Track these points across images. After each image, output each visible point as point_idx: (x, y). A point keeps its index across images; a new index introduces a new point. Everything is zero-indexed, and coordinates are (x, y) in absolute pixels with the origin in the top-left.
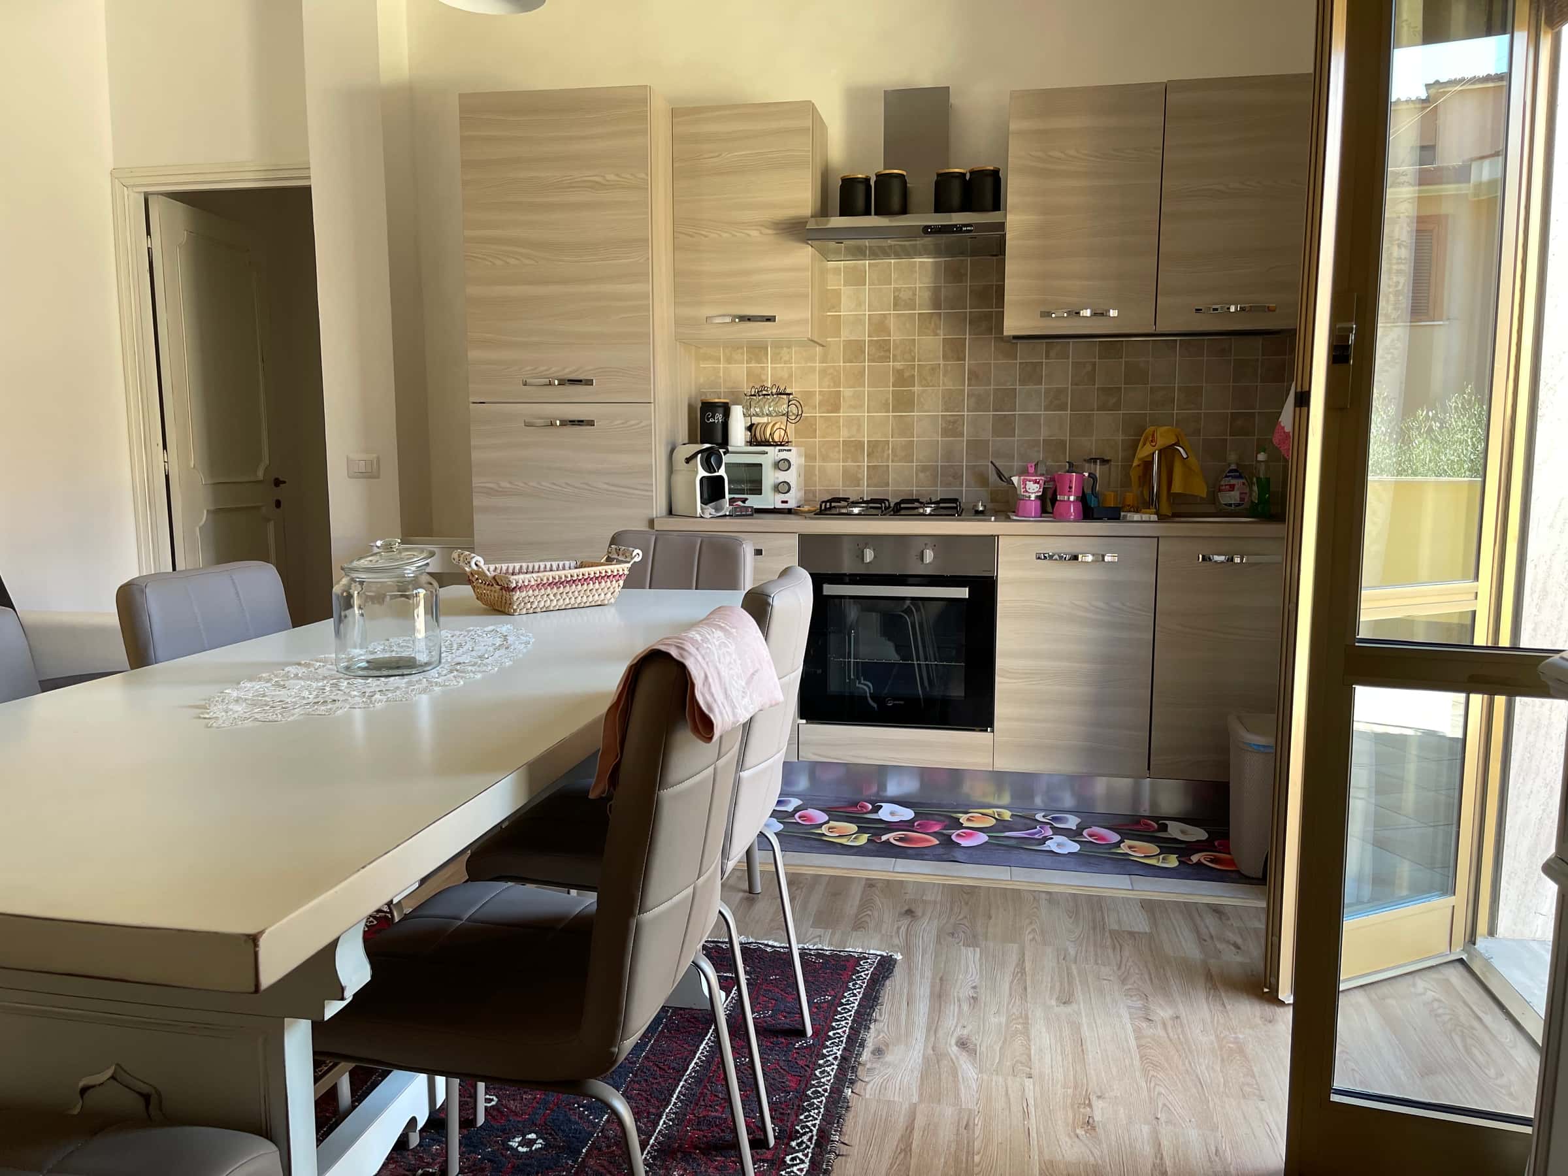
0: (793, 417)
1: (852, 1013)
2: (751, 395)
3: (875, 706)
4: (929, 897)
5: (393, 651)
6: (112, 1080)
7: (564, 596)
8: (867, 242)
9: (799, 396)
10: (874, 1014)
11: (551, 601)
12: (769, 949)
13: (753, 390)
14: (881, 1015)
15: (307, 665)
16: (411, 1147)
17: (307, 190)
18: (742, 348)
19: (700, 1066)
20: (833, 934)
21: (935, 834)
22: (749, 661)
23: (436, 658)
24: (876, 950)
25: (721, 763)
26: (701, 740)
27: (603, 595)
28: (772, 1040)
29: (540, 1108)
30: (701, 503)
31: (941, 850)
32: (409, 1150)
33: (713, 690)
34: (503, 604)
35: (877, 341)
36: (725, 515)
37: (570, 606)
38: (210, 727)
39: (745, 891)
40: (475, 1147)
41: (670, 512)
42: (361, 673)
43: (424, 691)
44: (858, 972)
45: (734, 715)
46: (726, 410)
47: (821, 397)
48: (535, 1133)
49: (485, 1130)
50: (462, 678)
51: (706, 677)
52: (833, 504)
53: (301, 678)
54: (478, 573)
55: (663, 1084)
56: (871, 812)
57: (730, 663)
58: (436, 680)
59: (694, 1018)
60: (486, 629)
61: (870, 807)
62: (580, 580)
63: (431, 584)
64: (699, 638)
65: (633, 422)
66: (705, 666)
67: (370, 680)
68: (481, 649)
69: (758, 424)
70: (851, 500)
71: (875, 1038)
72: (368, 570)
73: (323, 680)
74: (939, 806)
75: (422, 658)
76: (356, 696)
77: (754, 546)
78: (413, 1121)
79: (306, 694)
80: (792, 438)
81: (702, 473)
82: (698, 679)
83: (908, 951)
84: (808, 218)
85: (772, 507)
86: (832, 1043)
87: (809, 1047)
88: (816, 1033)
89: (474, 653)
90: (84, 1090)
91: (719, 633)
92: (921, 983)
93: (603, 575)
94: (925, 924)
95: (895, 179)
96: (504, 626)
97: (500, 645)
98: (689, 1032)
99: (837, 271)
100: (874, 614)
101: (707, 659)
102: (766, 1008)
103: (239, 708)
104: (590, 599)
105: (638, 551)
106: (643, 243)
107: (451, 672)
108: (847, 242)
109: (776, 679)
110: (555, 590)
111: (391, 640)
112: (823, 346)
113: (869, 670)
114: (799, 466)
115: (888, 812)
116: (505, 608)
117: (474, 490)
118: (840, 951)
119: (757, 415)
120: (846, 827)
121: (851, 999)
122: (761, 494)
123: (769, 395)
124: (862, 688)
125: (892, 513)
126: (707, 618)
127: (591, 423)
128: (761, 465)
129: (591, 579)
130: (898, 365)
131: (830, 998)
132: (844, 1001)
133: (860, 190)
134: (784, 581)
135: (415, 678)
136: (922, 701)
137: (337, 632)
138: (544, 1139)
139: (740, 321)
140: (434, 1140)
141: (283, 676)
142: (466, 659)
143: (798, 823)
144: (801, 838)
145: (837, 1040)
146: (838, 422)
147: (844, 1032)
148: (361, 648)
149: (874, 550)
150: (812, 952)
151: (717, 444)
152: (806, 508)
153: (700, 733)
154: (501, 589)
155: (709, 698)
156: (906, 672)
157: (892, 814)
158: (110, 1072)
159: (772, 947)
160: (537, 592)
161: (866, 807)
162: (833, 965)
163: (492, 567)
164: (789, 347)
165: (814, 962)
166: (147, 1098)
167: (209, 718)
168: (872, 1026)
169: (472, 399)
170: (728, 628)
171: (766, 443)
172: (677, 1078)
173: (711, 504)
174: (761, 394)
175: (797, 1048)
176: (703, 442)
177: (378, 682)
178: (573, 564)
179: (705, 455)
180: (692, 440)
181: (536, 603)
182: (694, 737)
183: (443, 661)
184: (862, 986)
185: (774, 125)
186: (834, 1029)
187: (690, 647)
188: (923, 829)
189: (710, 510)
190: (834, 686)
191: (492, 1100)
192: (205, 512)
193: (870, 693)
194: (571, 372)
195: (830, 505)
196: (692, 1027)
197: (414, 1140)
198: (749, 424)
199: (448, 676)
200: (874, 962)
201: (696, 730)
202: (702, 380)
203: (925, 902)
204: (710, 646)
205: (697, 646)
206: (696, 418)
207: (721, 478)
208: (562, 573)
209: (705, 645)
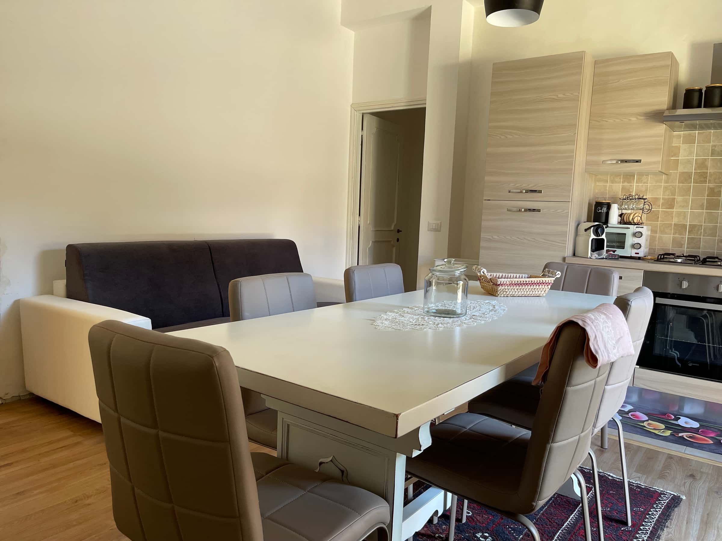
0: (646, 211)
1: (655, 520)
2: (623, 199)
3: (680, 365)
4: (704, 470)
5: (446, 307)
6: (331, 462)
7: (522, 290)
8: (698, 122)
9: (650, 200)
10: (667, 524)
11: (515, 292)
12: (610, 478)
13: (625, 197)
14: (671, 525)
15: (412, 308)
16: (434, 523)
17: (424, 109)
18: (620, 176)
19: (570, 526)
20: (647, 478)
21: (711, 438)
22: (618, 332)
23: (464, 312)
24: (671, 492)
25: (598, 379)
26: (591, 366)
27: (540, 291)
28: (609, 523)
29: (491, 523)
30: (591, 251)
31: (714, 447)
32: (433, 524)
33: (599, 344)
34: (493, 291)
35: (699, 172)
36: (603, 258)
37: (524, 295)
38: (376, 329)
39: (599, 446)
40: (461, 531)
41: (574, 255)
42: (433, 314)
43: (459, 326)
44: (660, 500)
45: (609, 356)
46: (609, 206)
47: (663, 201)
48: (488, 534)
49: (465, 525)
50: (475, 322)
51: (596, 337)
52: (665, 256)
53: (409, 314)
54: (483, 276)
55: (550, 529)
56: (673, 420)
57: (608, 332)
58: (464, 321)
59: (568, 501)
60: (485, 302)
61: (673, 417)
62: (530, 284)
63: (466, 280)
64: (593, 317)
65: (559, 211)
66: (596, 331)
67: (437, 318)
68: (483, 310)
69: (626, 213)
70: (676, 255)
71: (666, 535)
72: (440, 271)
73: (418, 315)
74: (715, 423)
75: (459, 311)
76: (431, 324)
77: (619, 275)
78: (436, 512)
79: (411, 320)
80: (644, 220)
81: (593, 236)
82: (592, 337)
83: (689, 495)
84: (665, 110)
85: (630, 256)
86: (642, 532)
87: (629, 531)
88: (633, 525)
89: (480, 312)
90: (321, 463)
91: (603, 316)
92: (696, 514)
93: (541, 282)
94: (701, 484)
95: (717, 89)
96: (494, 301)
97: (492, 310)
98: (565, 508)
99: (679, 136)
100: (684, 316)
101: (597, 328)
102: (607, 506)
103: (387, 323)
104: (534, 293)
105: (559, 272)
106: (574, 126)
107: (471, 319)
108: (686, 122)
109: (631, 342)
110: (518, 287)
111: (445, 302)
112: (667, 175)
113: (678, 345)
114: (647, 236)
115: (683, 422)
116: (494, 293)
117: (481, 239)
118: (650, 488)
119: (626, 209)
120: (658, 425)
121: (655, 513)
122: (624, 248)
123: (633, 199)
124: (673, 355)
125: (701, 263)
126: (596, 308)
127: (539, 211)
128: (625, 234)
129: (535, 284)
130: (712, 185)
131: (642, 510)
132: (650, 513)
133: (696, 96)
134: (636, 294)
135: (455, 319)
136: (709, 365)
137: (425, 297)
138: (492, 538)
139: (621, 162)
140: (444, 523)
141: (402, 312)
142: (477, 314)
143: (630, 418)
144: (632, 426)
145: (645, 532)
146: (672, 214)
147: (649, 529)
148: (434, 304)
149: (688, 282)
150: (634, 485)
151: (602, 223)
152: (649, 257)
153: (590, 363)
154: (493, 284)
155: (596, 347)
156: (701, 349)
157: (686, 423)
158: (330, 459)
159: (612, 477)
160: (509, 287)
161: (670, 417)
162: (646, 493)
163: (489, 274)
164: (648, 175)
165: (635, 490)
166: (342, 472)
167: (376, 325)
168: (665, 529)
169: (485, 198)
170: (608, 314)
171: (630, 223)
172: (558, 528)
173: (596, 252)
174: (629, 198)
175: (623, 530)
176: (594, 221)
177: (440, 319)
178: (526, 276)
179: (596, 228)
180: (588, 220)
181: (508, 293)
182: (587, 365)
183: (467, 313)
184: (661, 508)
185: (650, 65)
186: (643, 525)
187: (588, 321)
188: (704, 433)
189: (595, 255)
190: (657, 351)
191: (470, 513)
192: (371, 242)
193: (677, 357)
194: (532, 187)
195: (664, 256)
196: (567, 506)
197: (436, 521)
198: (620, 214)
199: (469, 320)
200: (669, 497)
201: (588, 361)
202: (597, 191)
203: (702, 473)
204: (598, 322)
205: (592, 321)
206: (592, 209)
207: (603, 240)
208: (522, 280)
209: (596, 321)
